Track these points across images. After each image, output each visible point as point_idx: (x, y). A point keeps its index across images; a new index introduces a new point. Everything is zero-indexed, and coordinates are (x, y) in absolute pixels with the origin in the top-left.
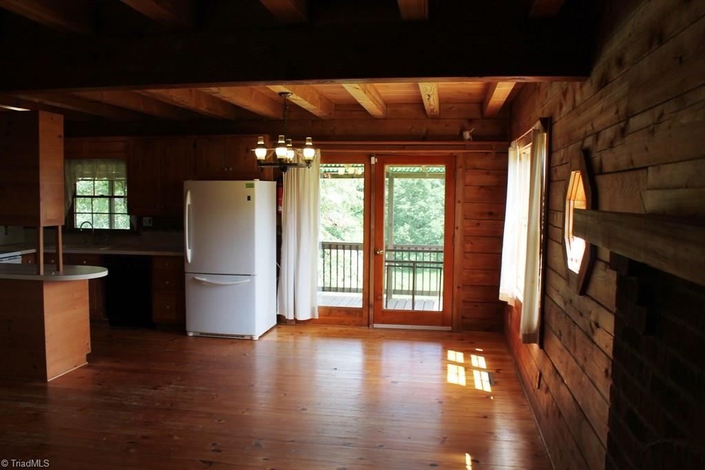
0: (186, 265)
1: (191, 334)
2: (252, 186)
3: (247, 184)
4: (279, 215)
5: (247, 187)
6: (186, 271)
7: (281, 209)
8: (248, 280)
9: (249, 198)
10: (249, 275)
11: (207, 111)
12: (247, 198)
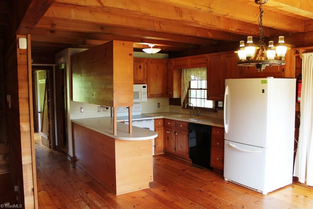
0: (225, 134)
1: (226, 179)
2: (265, 82)
3: (262, 81)
4: (298, 103)
5: (262, 83)
6: (225, 138)
7: (299, 99)
8: (260, 151)
9: (263, 91)
10: (262, 147)
11: (237, 31)
12: (262, 91)
